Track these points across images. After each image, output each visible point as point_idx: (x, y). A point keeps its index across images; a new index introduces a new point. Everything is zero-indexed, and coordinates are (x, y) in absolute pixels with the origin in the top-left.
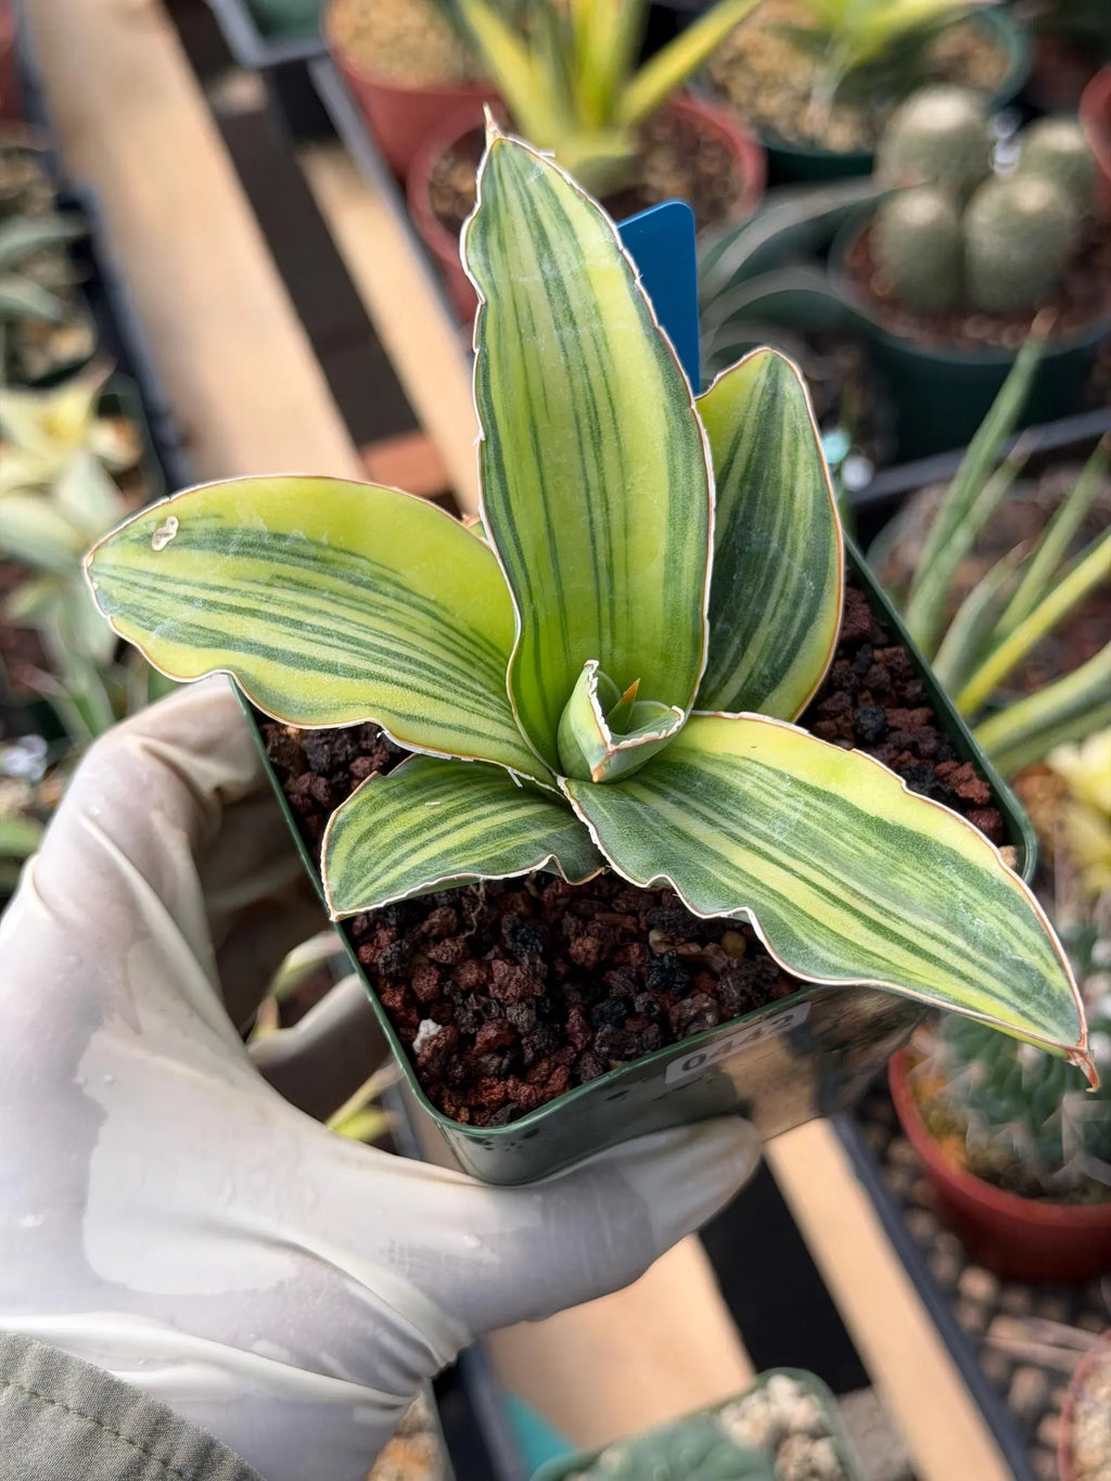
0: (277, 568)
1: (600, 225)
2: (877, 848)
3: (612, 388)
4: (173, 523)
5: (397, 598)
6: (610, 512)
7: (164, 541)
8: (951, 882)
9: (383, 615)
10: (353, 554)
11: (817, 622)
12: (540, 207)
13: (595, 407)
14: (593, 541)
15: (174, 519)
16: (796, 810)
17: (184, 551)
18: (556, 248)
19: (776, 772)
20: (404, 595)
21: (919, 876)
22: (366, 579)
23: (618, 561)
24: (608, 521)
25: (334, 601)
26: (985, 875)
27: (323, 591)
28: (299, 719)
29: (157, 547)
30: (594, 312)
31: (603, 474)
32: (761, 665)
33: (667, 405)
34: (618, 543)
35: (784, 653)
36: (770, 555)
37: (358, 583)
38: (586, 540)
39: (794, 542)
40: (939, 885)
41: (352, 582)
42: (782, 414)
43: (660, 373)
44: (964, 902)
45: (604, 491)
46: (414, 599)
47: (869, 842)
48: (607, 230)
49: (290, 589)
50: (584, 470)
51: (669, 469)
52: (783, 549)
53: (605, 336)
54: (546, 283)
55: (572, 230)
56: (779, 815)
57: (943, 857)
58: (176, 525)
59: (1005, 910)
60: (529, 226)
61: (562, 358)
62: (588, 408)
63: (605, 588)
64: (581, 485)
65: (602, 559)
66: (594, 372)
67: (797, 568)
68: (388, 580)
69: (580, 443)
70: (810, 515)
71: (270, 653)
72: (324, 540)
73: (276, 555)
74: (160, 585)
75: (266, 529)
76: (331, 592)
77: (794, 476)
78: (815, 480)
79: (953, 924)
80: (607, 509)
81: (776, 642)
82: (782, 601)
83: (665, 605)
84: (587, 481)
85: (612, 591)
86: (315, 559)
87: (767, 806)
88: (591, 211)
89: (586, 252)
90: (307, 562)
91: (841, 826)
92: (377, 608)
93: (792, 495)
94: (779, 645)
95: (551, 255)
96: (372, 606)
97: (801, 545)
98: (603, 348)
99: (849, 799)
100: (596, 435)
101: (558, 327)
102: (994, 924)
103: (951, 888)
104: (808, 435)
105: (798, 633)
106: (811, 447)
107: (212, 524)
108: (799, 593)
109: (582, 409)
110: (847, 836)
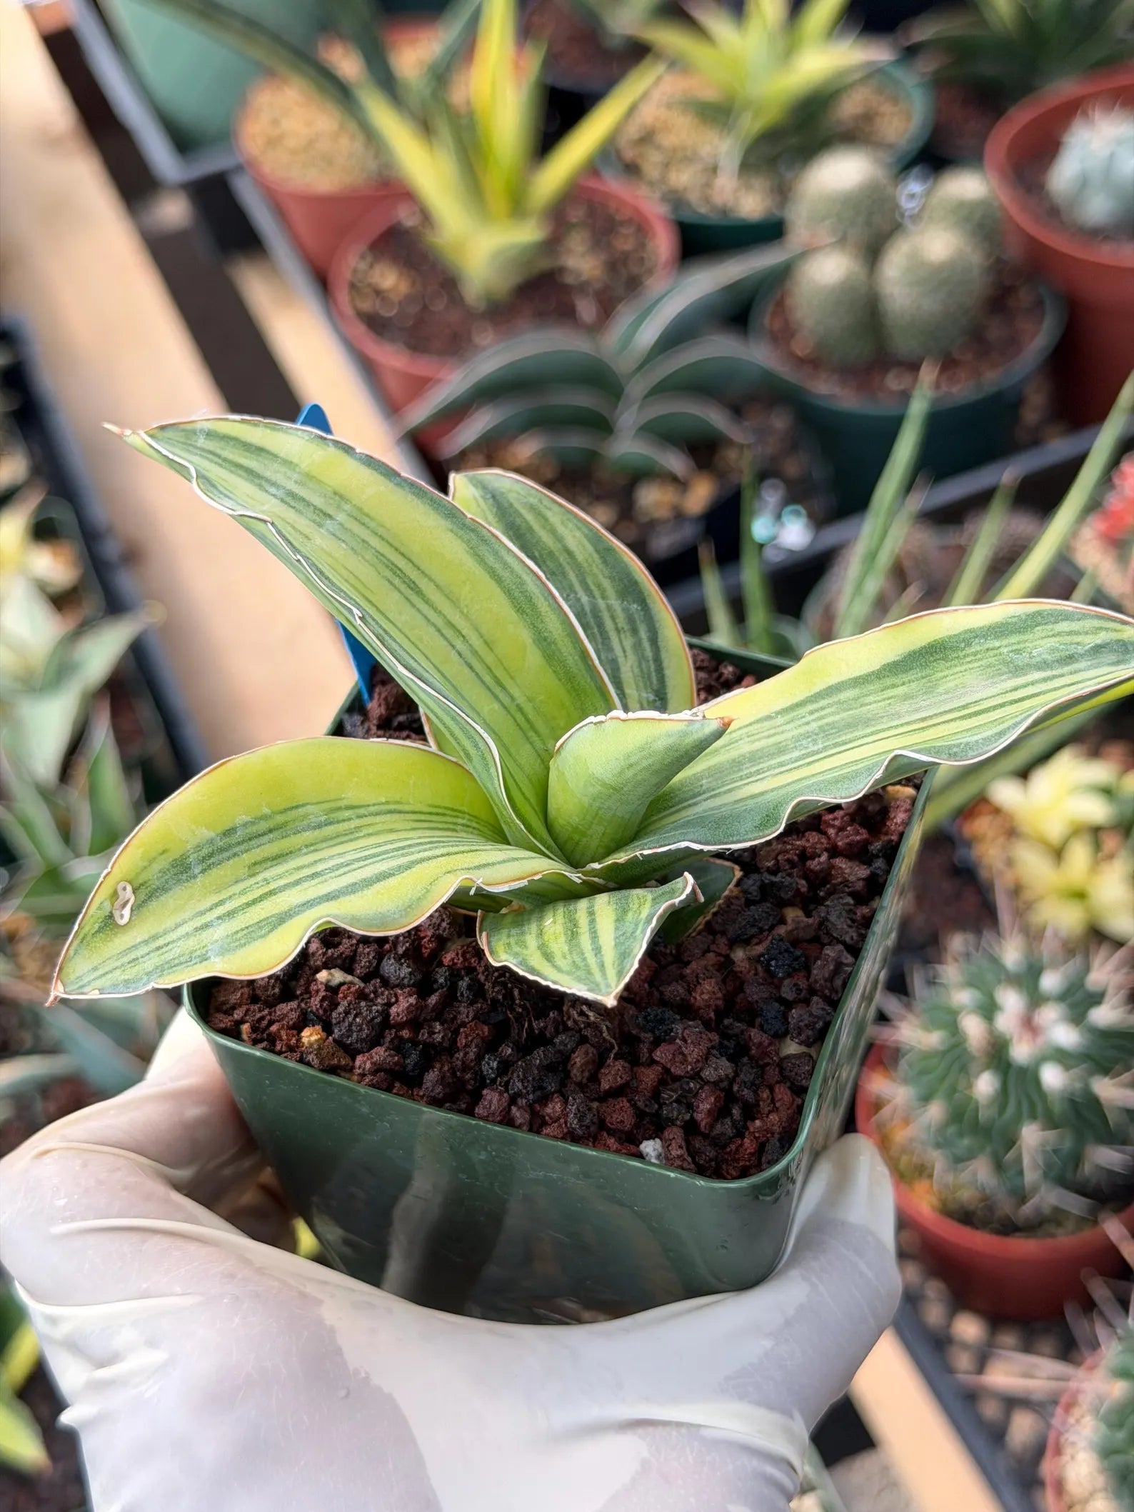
0: (247, 858)
1: (291, 434)
2: (903, 684)
3: (396, 544)
4: (124, 889)
5: (359, 817)
6: (467, 638)
7: (127, 912)
8: (988, 649)
9: (362, 834)
10: (297, 807)
11: (660, 632)
12: (225, 454)
13: (396, 566)
14: (471, 668)
15: (122, 884)
16: (808, 723)
17: (154, 904)
18: (268, 474)
19: (758, 721)
20: (362, 811)
21: (958, 669)
22: (323, 819)
23: (499, 673)
24: (470, 645)
25: (316, 850)
26: (1010, 620)
27: (300, 849)
28: (404, 921)
29: (126, 919)
30: (337, 498)
31: (440, 612)
32: (644, 695)
33: (450, 527)
34: (490, 659)
35: (654, 674)
36: (587, 608)
37: (319, 826)
38: (467, 670)
39: (599, 586)
40: (980, 660)
41: (315, 828)
42: (511, 505)
43: (427, 507)
44: (1012, 651)
45: (451, 625)
46: (372, 809)
47: (894, 686)
48: (299, 433)
49: (271, 867)
50: (426, 617)
51: (489, 573)
52: (594, 597)
53: (360, 510)
54: (282, 500)
55: (268, 452)
56: (797, 739)
57: (964, 641)
58: (129, 888)
59: (1050, 627)
60: (232, 472)
61: (343, 545)
62: (391, 570)
63: (507, 701)
64: (432, 630)
65: (487, 679)
66: (374, 542)
67: (616, 604)
68: (339, 809)
69: (407, 599)
70: (596, 556)
71: (329, 897)
72: (266, 811)
73: (236, 849)
74: (161, 942)
75: (212, 834)
76: (307, 846)
77: (559, 539)
78: (579, 529)
79: (1018, 670)
80: (463, 636)
81: (642, 671)
82: (622, 636)
83: (560, 680)
84: (434, 625)
85: (513, 699)
86: (271, 831)
87: (780, 743)
88: (274, 429)
89: (295, 460)
90: (266, 838)
91: (859, 698)
92: (351, 833)
93: (570, 553)
94: (645, 670)
95: (268, 481)
96: (346, 835)
97: (606, 583)
98: (366, 520)
99: (843, 678)
100: (412, 585)
101: (320, 525)
102: (1052, 642)
103: (991, 653)
104: (546, 502)
105: (652, 651)
106: (556, 508)
107: (163, 863)
108: (631, 620)
109: (388, 574)
110: (871, 698)
